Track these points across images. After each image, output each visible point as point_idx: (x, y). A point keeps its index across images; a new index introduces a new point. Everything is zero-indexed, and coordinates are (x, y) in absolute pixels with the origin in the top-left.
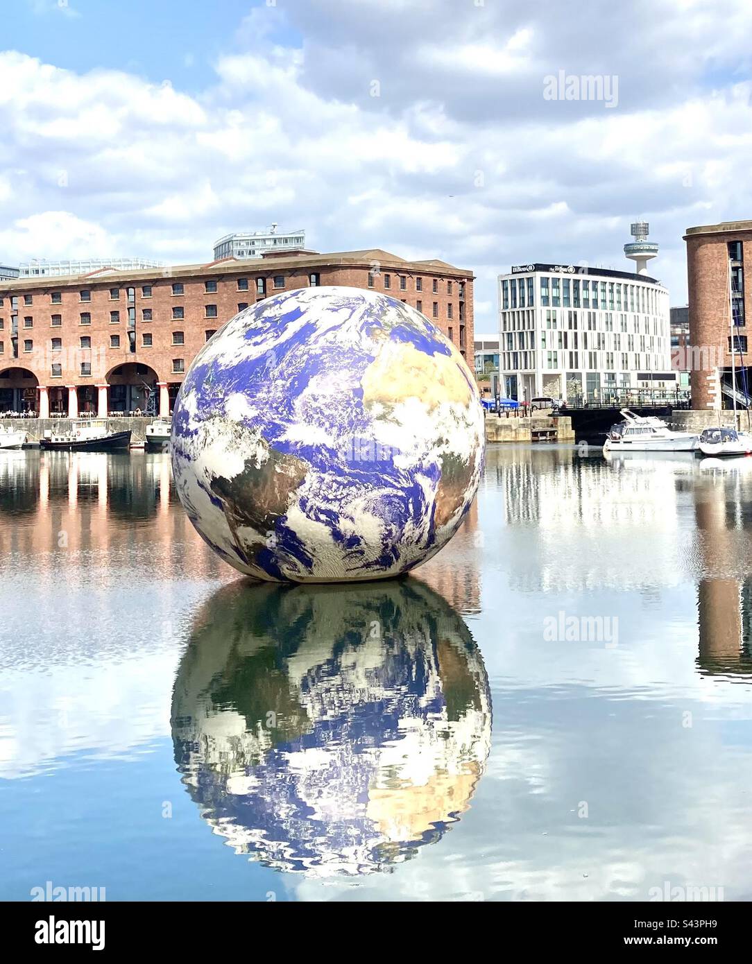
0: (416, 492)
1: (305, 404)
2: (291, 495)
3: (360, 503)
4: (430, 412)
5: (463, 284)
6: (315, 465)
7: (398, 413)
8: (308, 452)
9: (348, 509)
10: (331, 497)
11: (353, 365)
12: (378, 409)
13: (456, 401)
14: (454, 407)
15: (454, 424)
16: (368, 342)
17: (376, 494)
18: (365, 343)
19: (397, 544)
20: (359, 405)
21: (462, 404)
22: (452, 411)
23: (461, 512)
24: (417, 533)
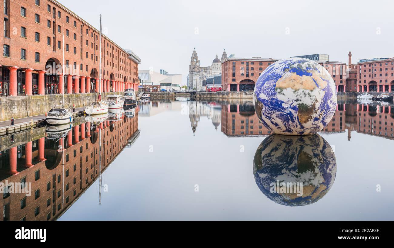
0: (290, 114)
1: (263, 88)
2: (261, 111)
3: (275, 115)
4: (294, 92)
6: (264, 104)
7: (284, 91)
8: (263, 101)
9: (272, 116)
10: (268, 113)
11: (276, 79)
12: (279, 90)
13: (306, 89)
14: (305, 91)
15: (304, 96)
16: (282, 72)
17: (278, 113)
18: (281, 73)
19: (290, 127)
20: (274, 89)
21: (309, 90)
22: (303, 92)
23: (313, 120)
24: (295, 124)
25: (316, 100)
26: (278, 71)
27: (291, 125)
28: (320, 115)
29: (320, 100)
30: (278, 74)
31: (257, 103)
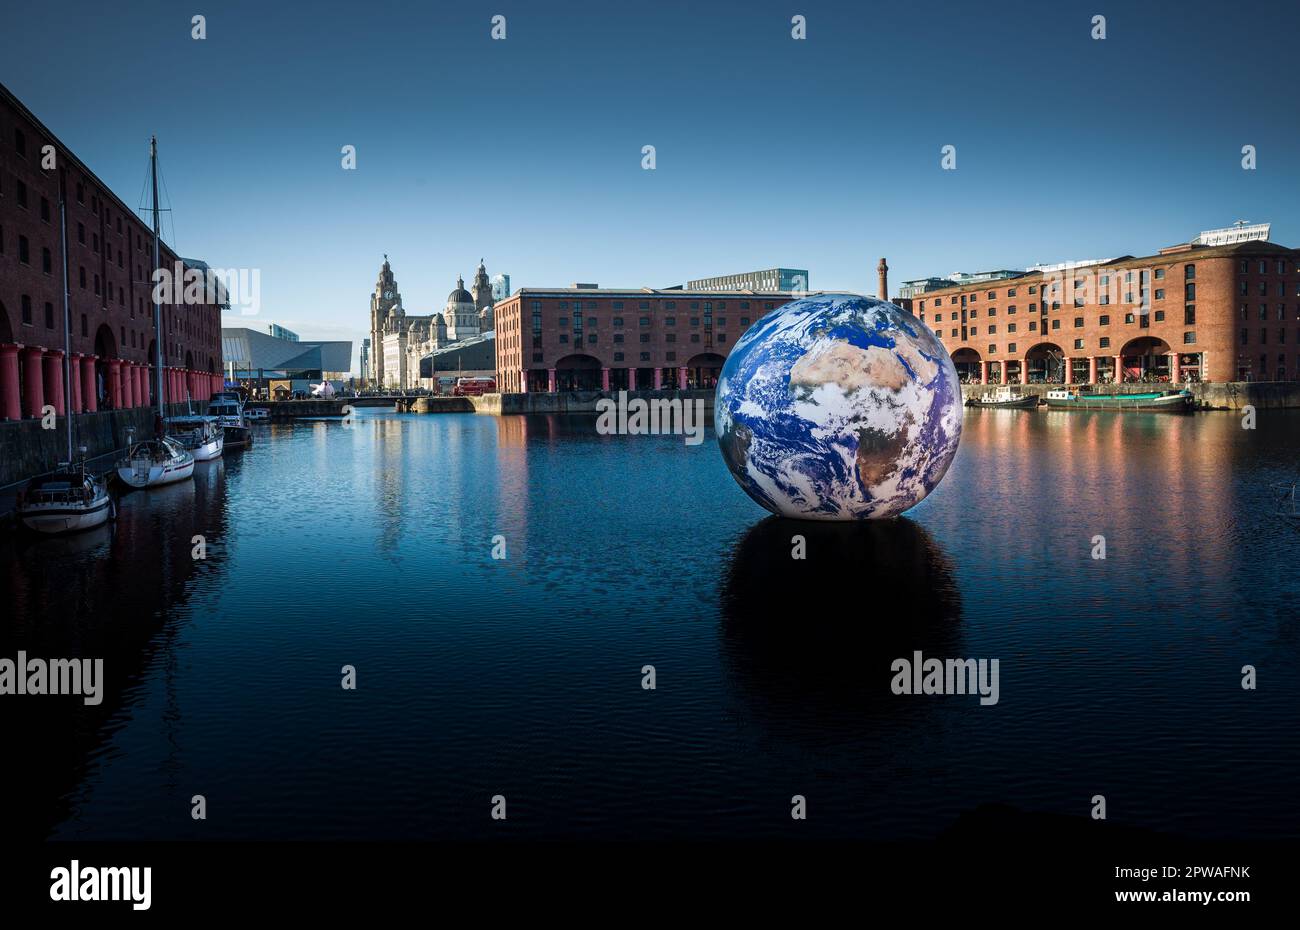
0: (835, 457)
1: (752, 386)
2: (746, 453)
3: (789, 463)
4: (846, 395)
6: (756, 432)
7: (816, 394)
8: (752, 422)
9: (782, 467)
10: (768, 456)
11: (789, 358)
12: (799, 392)
13: (881, 387)
14: (877, 391)
15: (874, 405)
16: (808, 338)
17: (799, 457)
18: (804, 340)
19: (831, 497)
20: (785, 388)
21: (889, 389)
22: (873, 394)
23: (898, 476)
24: (846, 489)
25: (910, 418)
26: (793, 335)
27: (837, 490)
28: (920, 459)
29: (921, 418)
30: (796, 343)
31: (733, 429)
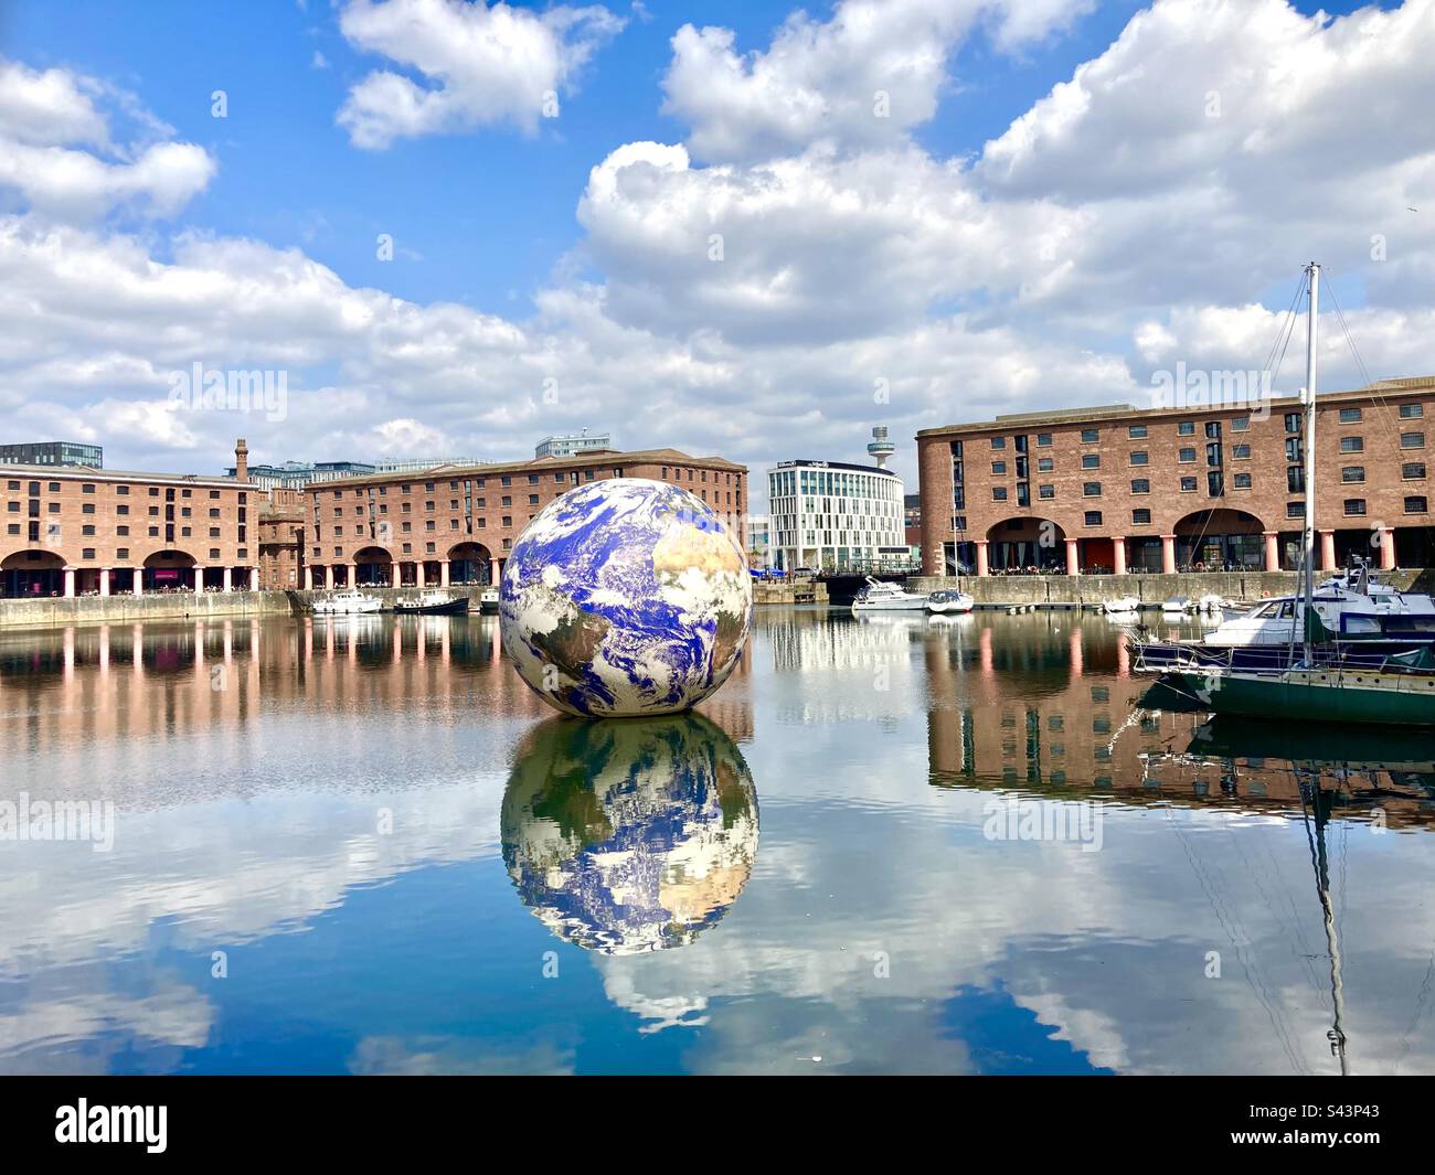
0: (696, 643)
1: (606, 573)
2: (596, 646)
3: (652, 652)
4: (707, 579)
5: (739, 476)
6: (615, 622)
7: (682, 579)
8: (609, 612)
9: (642, 658)
10: (628, 648)
11: (645, 542)
12: (666, 577)
15: (727, 588)
16: (657, 522)
17: (665, 644)
18: (654, 523)
19: (682, 684)
20: (650, 573)
22: (725, 577)
23: (734, 659)
24: (697, 675)
25: (746, 600)
26: (640, 520)
27: (689, 678)
30: (647, 527)
31: (577, 620)
